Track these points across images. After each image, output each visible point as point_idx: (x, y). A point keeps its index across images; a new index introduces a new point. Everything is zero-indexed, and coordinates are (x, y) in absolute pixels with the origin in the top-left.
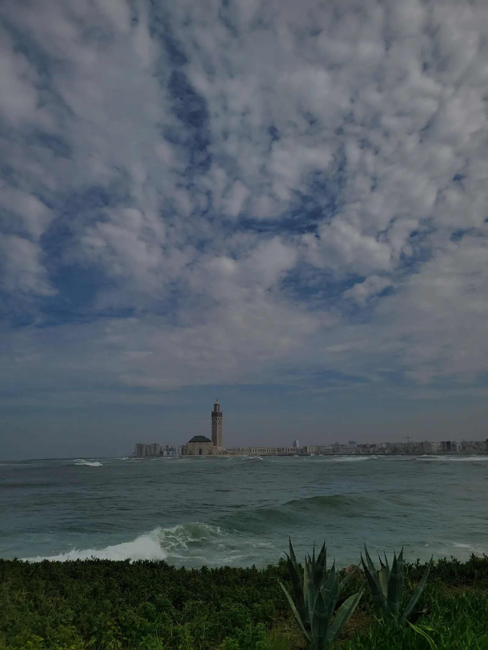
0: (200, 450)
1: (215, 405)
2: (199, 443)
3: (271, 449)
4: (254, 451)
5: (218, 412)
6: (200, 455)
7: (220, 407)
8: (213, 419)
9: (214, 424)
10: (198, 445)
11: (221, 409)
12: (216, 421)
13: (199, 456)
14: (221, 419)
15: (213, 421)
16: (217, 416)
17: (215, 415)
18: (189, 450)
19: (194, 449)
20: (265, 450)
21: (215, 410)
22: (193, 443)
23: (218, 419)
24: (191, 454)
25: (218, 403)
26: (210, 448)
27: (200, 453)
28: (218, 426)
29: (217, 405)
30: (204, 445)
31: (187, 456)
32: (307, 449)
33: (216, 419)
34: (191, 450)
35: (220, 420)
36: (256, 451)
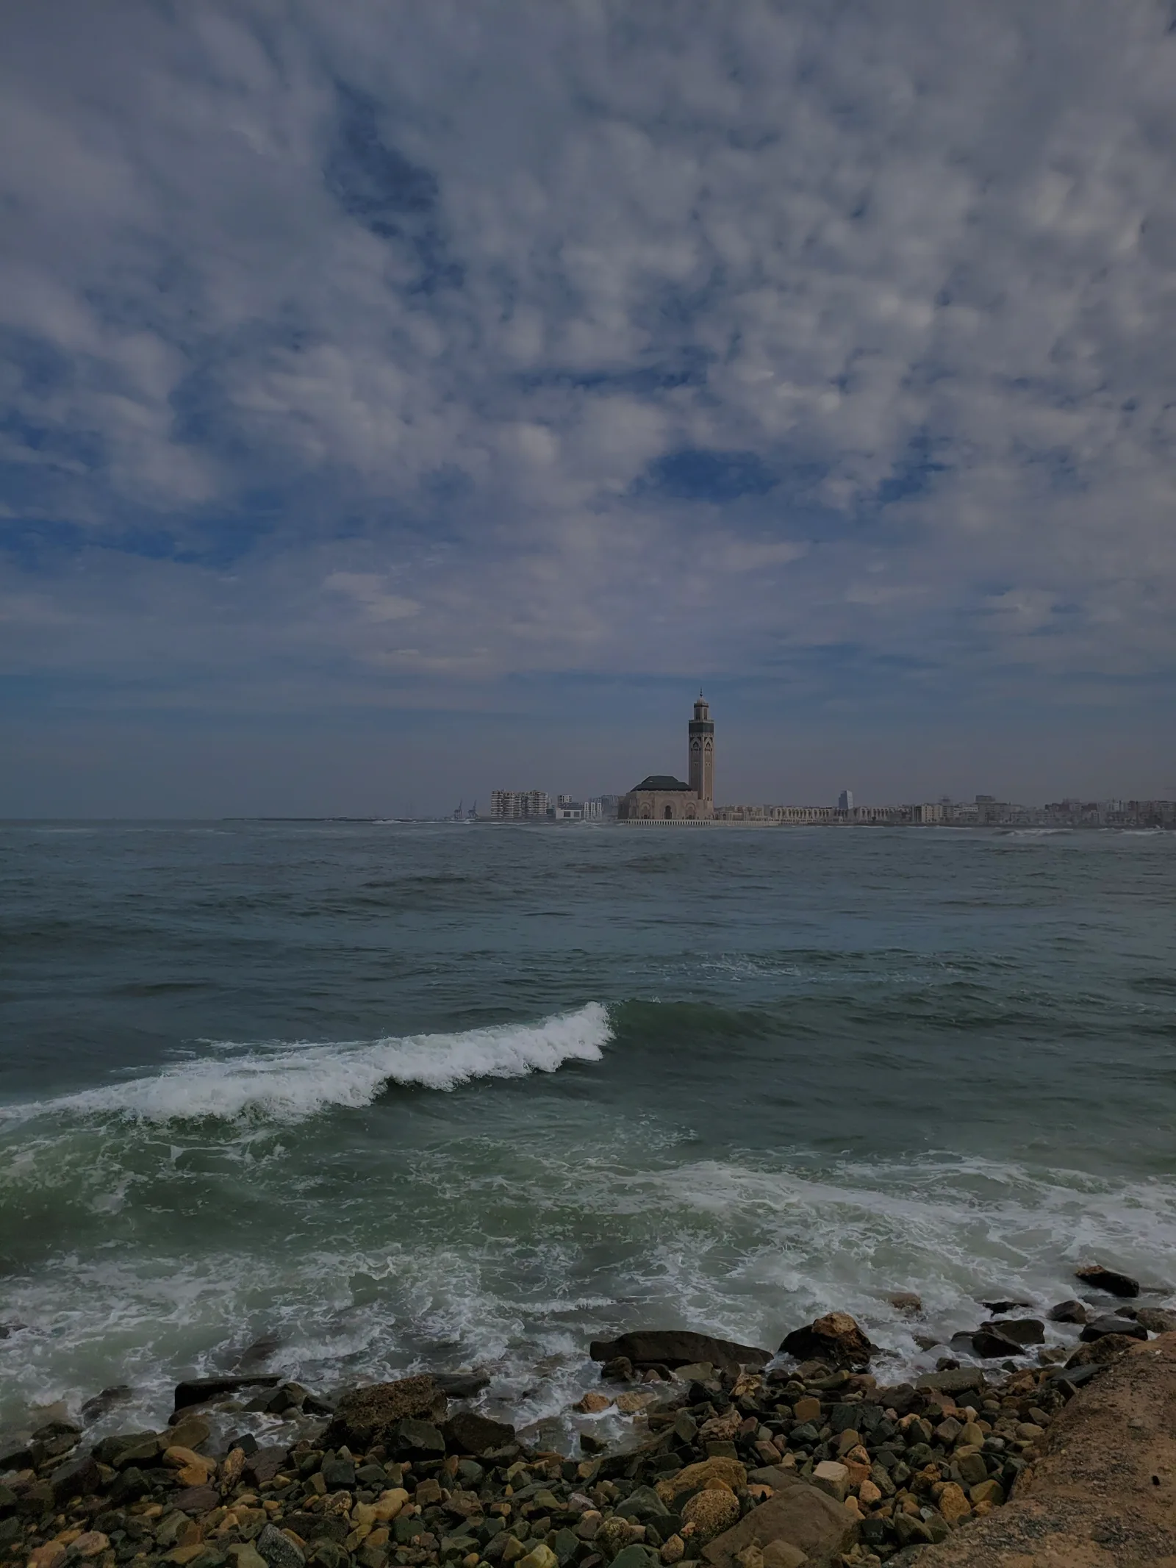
0: (668, 808)
1: (698, 706)
2: (665, 792)
3: (818, 810)
4: (779, 813)
5: (704, 721)
6: (667, 821)
7: (708, 709)
8: (691, 739)
9: (695, 749)
10: (661, 798)
11: (711, 716)
12: (698, 742)
13: (665, 821)
14: (711, 739)
15: (693, 742)
16: (701, 731)
17: (698, 728)
18: (642, 808)
19: (653, 807)
20: (805, 813)
21: (698, 716)
22: (649, 792)
23: (706, 738)
24: (646, 817)
25: (704, 700)
26: (689, 806)
27: (668, 814)
28: (705, 753)
29: (702, 706)
30: (675, 799)
31: (636, 820)
32: (920, 811)
33: (700, 738)
34: (646, 807)
35: (708, 740)
36: (784, 813)
